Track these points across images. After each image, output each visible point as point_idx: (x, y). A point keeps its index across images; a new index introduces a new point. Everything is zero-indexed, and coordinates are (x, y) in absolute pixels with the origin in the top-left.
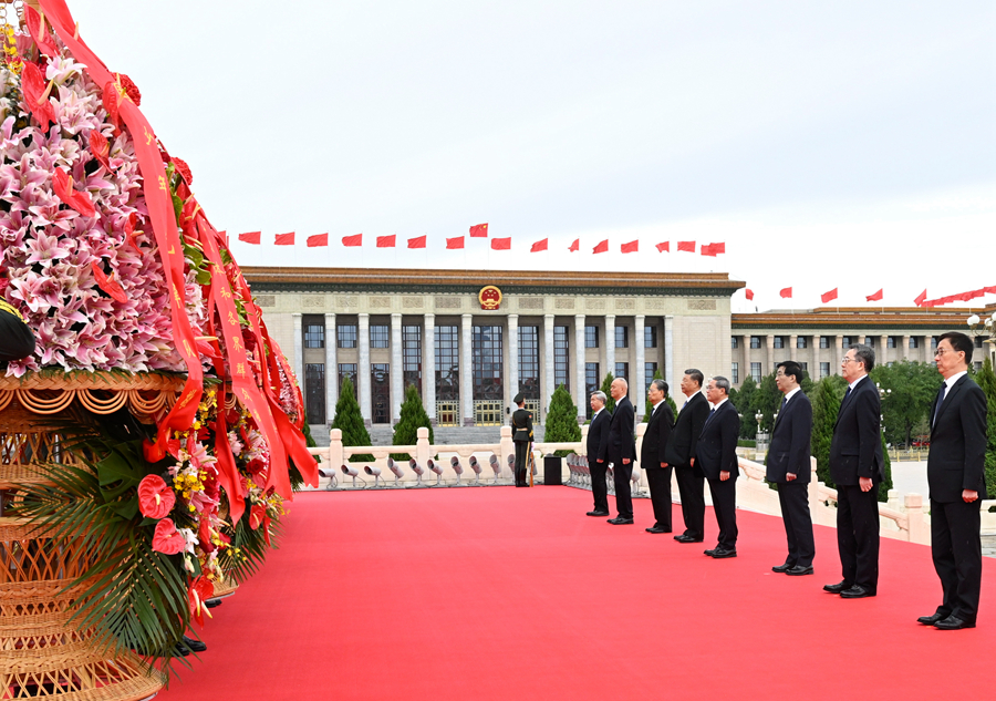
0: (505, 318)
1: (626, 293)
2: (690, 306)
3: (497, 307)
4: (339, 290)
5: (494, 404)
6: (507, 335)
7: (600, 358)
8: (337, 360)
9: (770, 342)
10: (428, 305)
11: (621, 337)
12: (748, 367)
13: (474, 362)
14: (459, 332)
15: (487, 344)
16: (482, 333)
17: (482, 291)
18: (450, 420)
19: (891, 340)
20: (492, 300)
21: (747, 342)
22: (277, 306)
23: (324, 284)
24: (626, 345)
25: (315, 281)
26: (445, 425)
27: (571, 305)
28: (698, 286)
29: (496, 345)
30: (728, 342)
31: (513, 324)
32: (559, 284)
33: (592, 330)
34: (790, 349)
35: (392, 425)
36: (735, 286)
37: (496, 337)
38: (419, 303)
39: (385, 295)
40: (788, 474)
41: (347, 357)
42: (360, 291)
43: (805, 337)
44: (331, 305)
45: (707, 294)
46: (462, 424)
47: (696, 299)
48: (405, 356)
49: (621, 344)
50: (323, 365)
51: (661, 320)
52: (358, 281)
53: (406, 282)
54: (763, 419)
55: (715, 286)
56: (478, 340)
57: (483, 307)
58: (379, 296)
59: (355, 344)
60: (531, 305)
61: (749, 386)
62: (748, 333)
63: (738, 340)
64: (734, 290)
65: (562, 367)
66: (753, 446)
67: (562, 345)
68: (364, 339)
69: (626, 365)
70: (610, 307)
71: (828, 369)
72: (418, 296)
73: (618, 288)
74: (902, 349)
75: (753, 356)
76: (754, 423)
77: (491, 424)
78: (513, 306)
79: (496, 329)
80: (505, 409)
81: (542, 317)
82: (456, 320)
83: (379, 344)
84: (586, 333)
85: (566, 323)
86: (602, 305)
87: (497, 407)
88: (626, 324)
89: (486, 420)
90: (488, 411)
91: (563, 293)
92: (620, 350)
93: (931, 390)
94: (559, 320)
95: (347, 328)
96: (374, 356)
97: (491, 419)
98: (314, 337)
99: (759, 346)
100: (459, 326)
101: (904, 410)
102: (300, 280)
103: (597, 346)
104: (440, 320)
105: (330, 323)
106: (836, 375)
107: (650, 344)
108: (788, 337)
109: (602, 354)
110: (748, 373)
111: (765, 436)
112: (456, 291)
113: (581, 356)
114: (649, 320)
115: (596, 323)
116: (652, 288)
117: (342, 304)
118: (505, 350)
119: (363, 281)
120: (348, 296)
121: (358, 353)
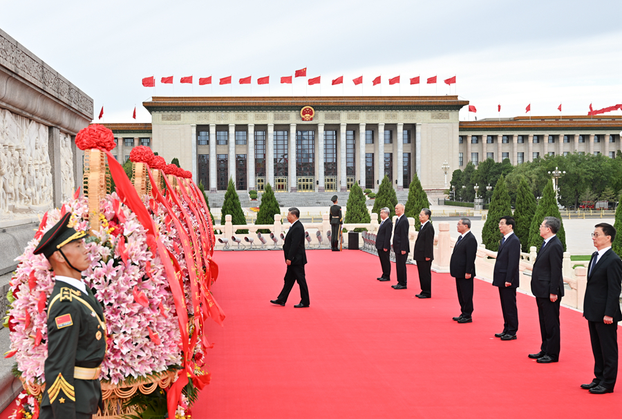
0: (316, 125)
1: (391, 109)
2: (432, 117)
3: (311, 119)
4: (218, 110)
5: (309, 179)
6: (318, 136)
7: (375, 150)
8: (216, 152)
9: (485, 139)
10: (270, 118)
11: (388, 137)
12: (470, 155)
13: (297, 153)
14: (288, 135)
15: (305, 142)
16: (302, 135)
17: (302, 109)
18: (283, 188)
19: (566, 138)
20: (308, 115)
21: (469, 140)
22: (182, 120)
23: (209, 107)
24: (391, 142)
25: (204, 105)
26: (279, 191)
27: (357, 117)
28: (438, 104)
29: (311, 142)
30: (457, 139)
31: (321, 129)
32: (350, 104)
33: (370, 132)
34: (498, 144)
35: (248, 191)
36: (462, 104)
37: (311, 138)
38: (265, 117)
39: (245, 113)
40: (506, 283)
41: (222, 150)
42: (230, 110)
43: (508, 136)
44: (213, 119)
45: (443, 109)
46: (289, 191)
47: (436, 113)
48: (256, 149)
49: (388, 141)
50: (208, 155)
51: (414, 126)
52: (229, 105)
53: (257, 104)
54: (479, 189)
55: (449, 104)
56: (299, 140)
57: (303, 119)
58: (241, 113)
59: (227, 142)
60: (332, 118)
61: (470, 168)
62: (470, 134)
63: (463, 138)
64: (461, 107)
65: (351, 156)
66: (472, 206)
67: (351, 142)
68: (232, 140)
69: (391, 154)
70: (381, 118)
71: (523, 157)
72: (264, 113)
73: (387, 106)
74: (574, 144)
75: (473, 148)
76: (473, 192)
77: (307, 191)
78: (321, 118)
79: (310, 133)
80: (316, 181)
81: (339, 125)
82: (286, 128)
83: (241, 142)
84: (366, 135)
85: (354, 129)
86: (376, 117)
87: (311, 181)
88: (391, 128)
89: (304, 188)
90: (305, 183)
91: (352, 110)
92: (388, 145)
93: (593, 171)
94: (349, 127)
95: (222, 133)
96: (238, 150)
97: (307, 188)
98: (203, 138)
99: (477, 142)
100: (288, 131)
101: (574, 185)
102: (196, 105)
103: (373, 143)
104: (277, 127)
105: (213, 130)
106: (528, 162)
107: (406, 141)
108: (496, 136)
109: (376, 148)
110: (470, 159)
111: (480, 201)
112: (287, 110)
113: (363, 149)
114: (406, 126)
115: (372, 128)
116: (408, 106)
117: (219, 118)
118: (316, 145)
119: (232, 105)
120: (223, 114)
121: (228, 148)
